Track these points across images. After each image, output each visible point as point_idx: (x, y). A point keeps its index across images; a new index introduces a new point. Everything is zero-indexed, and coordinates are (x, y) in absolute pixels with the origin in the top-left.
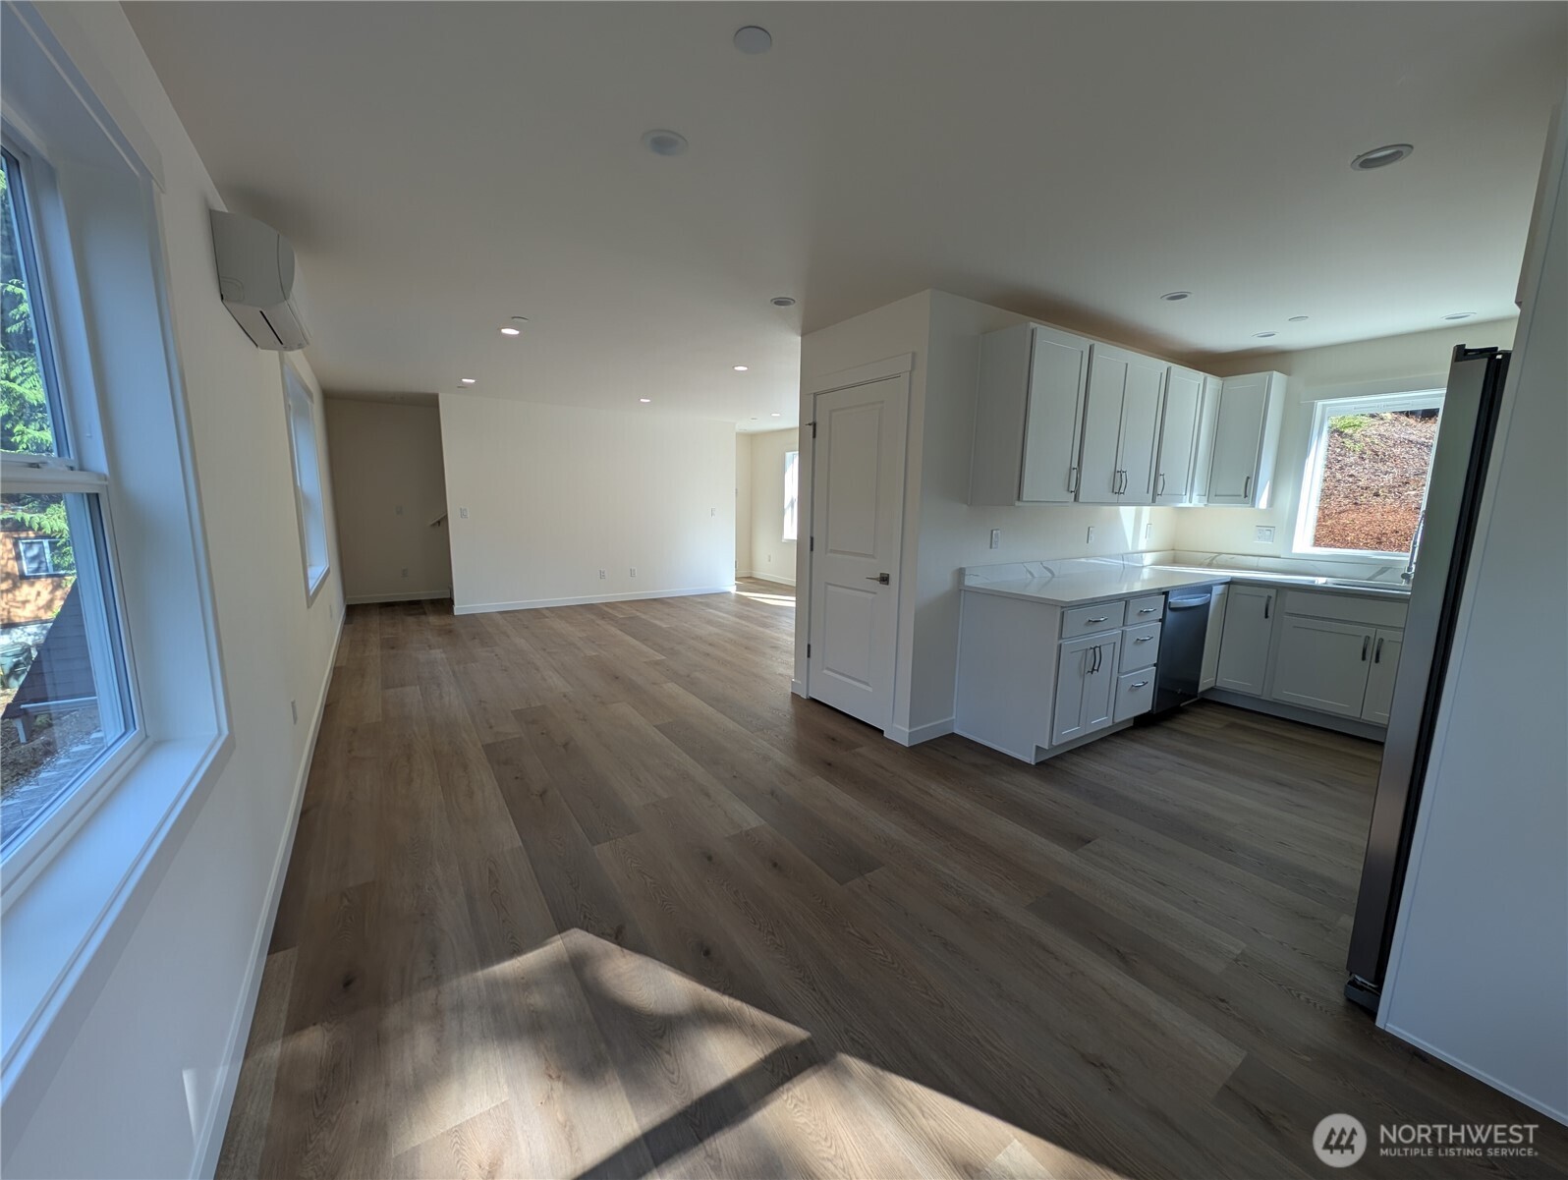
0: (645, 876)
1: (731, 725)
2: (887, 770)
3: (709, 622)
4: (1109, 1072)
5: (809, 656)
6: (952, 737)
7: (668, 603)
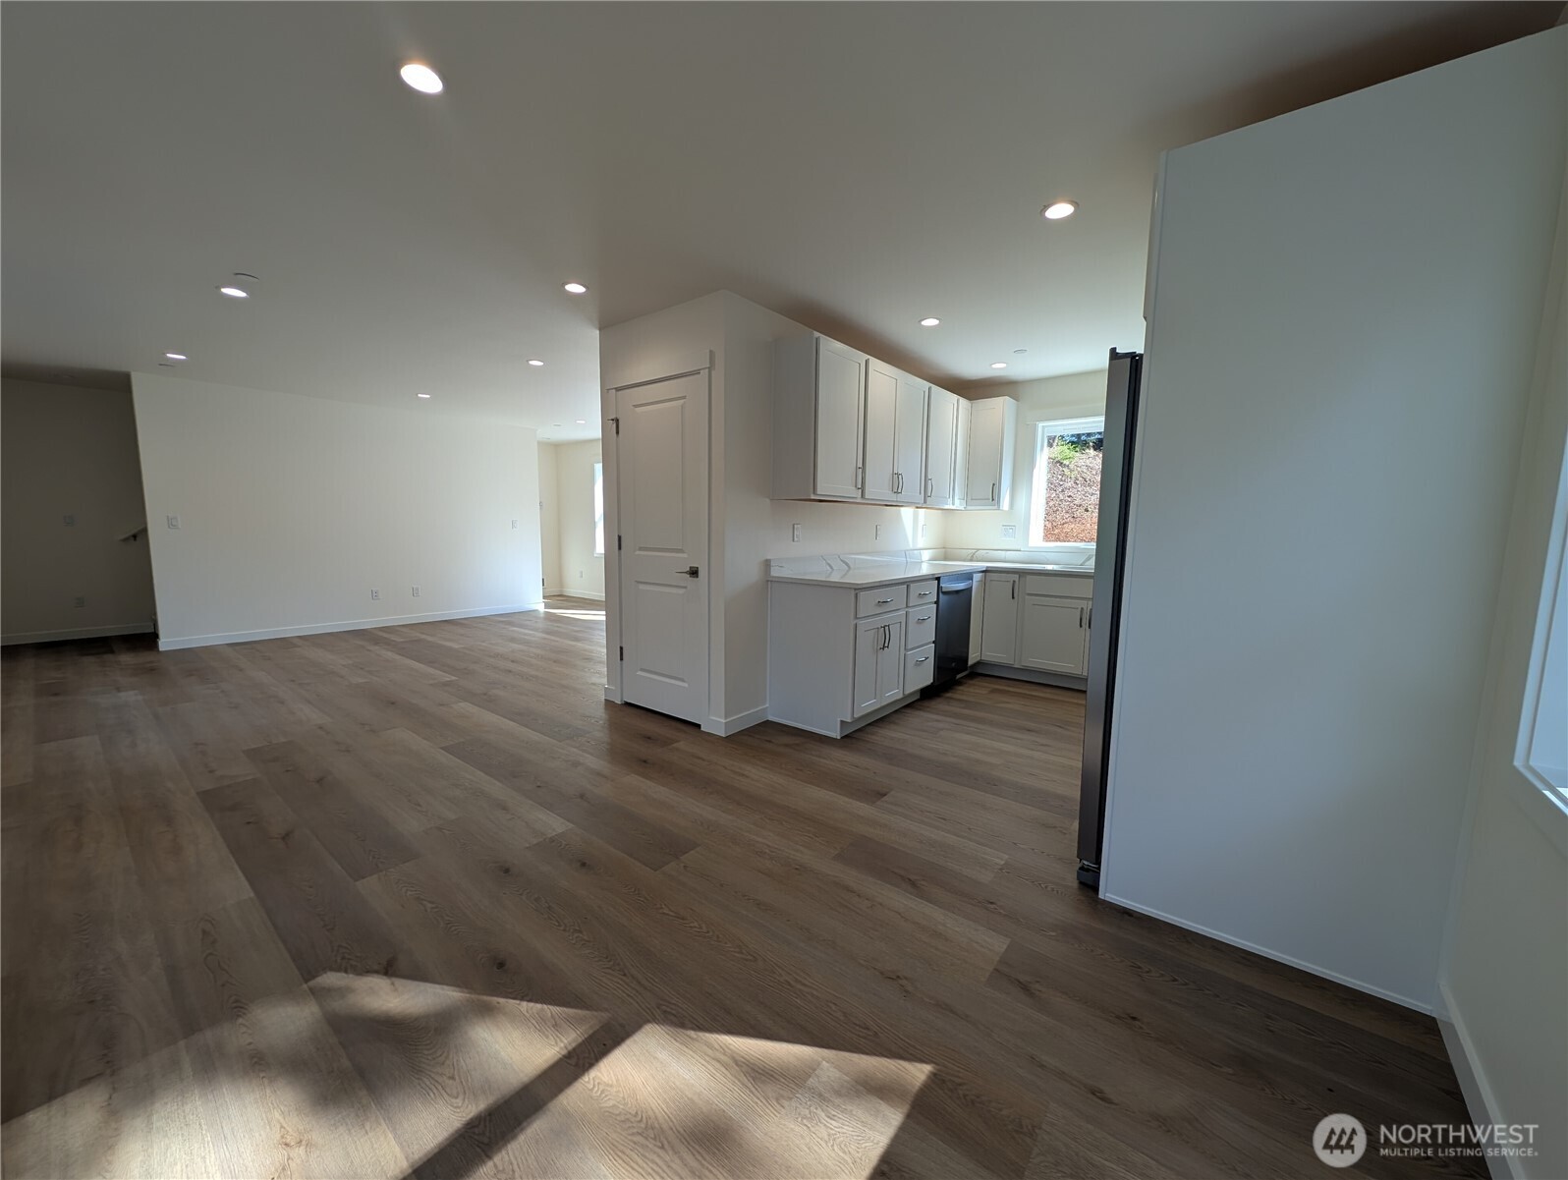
0: (425, 902)
1: (535, 736)
2: (704, 760)
3: (513, 640)
4: (904, 982)
5: (622, 659)
6: (767, 724)
7: (461, 624)
